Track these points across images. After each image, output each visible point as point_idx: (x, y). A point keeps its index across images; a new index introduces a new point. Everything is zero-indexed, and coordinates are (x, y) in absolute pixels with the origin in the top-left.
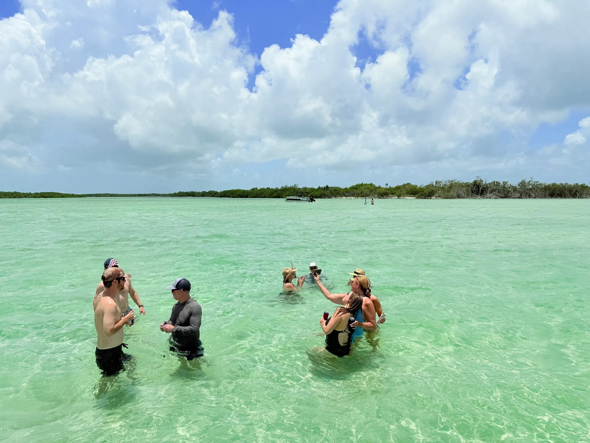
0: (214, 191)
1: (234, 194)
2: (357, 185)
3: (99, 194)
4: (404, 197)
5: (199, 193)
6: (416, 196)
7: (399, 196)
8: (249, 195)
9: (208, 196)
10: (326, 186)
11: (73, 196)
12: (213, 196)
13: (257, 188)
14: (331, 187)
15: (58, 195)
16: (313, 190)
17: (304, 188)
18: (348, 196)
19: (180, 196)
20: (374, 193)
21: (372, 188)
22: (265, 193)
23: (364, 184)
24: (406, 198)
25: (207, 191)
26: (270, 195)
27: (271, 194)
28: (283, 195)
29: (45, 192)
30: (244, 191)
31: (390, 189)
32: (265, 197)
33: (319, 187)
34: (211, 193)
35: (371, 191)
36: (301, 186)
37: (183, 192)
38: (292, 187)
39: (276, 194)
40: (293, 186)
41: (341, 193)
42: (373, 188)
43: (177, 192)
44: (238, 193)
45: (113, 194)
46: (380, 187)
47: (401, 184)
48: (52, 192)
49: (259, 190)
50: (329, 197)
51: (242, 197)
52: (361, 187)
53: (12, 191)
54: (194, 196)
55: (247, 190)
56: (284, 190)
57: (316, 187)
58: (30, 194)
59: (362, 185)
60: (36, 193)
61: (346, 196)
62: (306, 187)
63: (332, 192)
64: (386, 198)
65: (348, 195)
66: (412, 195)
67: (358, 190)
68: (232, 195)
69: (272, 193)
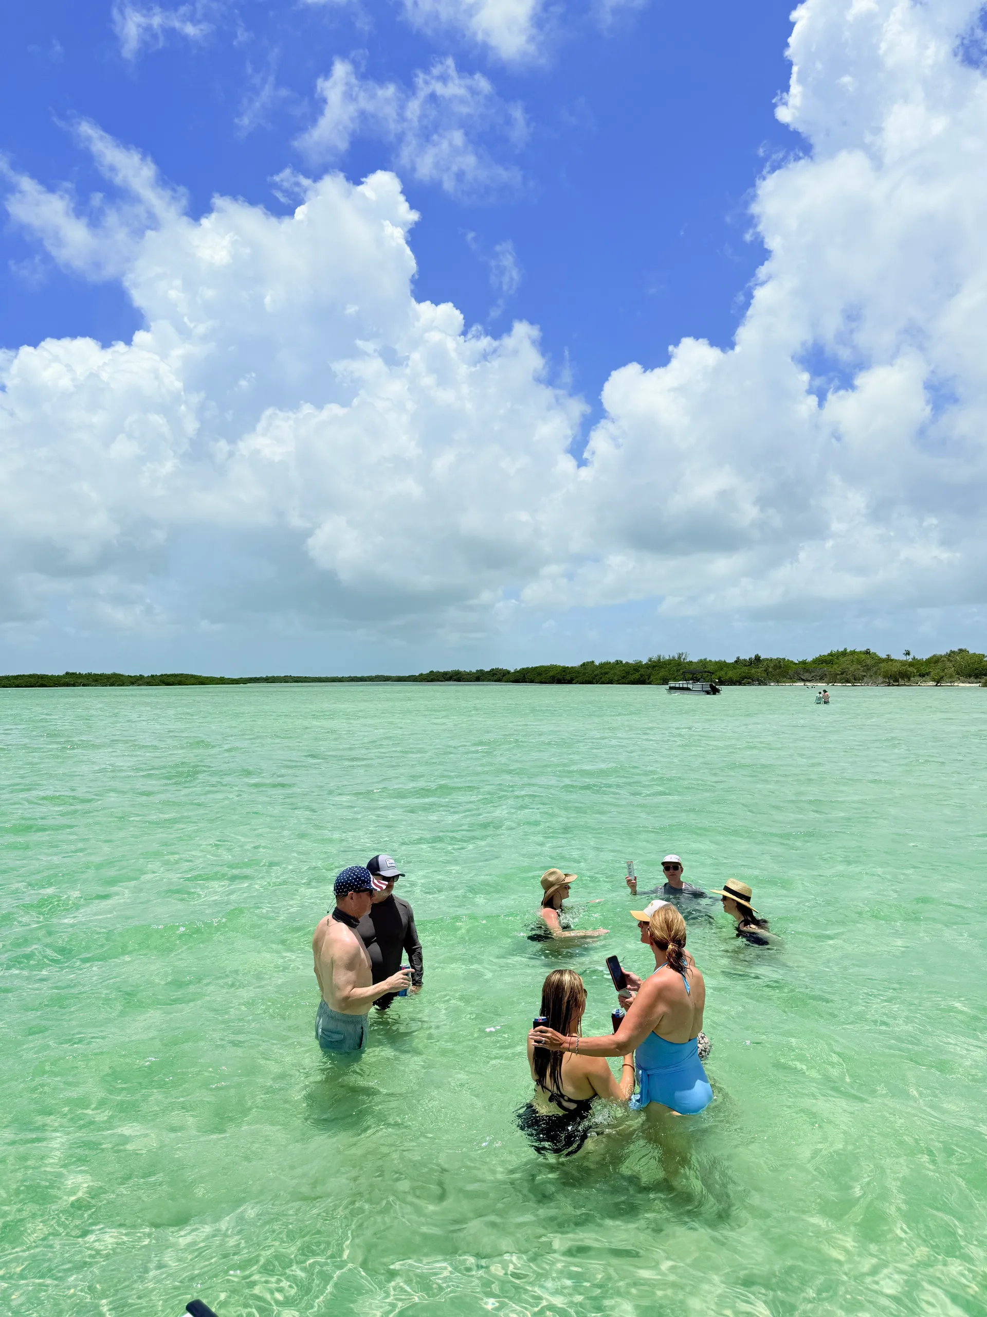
0: (501, 670)
1: (544, 676)
2: (831, 655)
3: (274, 677)
4: (951, 682)
5: (470, 674)
6: (983, 681)
7: (938, 681)
8: (577, 677)
9: (489, 680)
10: (753, 657)
11: (222, 681)
12: (499, 680)
13: (593, 662)
14: (767, 660)
15: (193, 681)
16: (722, 665)
17: (701, 661)
18: (809, 681)
19: (432, 680)
20: (876, 673)
21: (869, 662)
22: (612, 672)
23: (848, 651)
24: (956, 684)
25: (487, 669)
26: (623, 678)
27: (625, 674)
28: (652, 677)
29: (169, 673)
30: (565, 669)
31: (915, 663)
32: (611, 682)
33: (738, 658)
34: (494, 674)
35: (868, 668)
36: (694, 657)
37: (438, 672)
38: (674, 659)
39: (637, 676)
40: (676, 657)
41: (791, 672)
42: (873, 662)
43: (426, 671)
44: (551, 674)
45: (298, 677)
46: (889, 660)
47: (942, 651)
48: (182, 674)
49: (597, 667)
50: (761, 682)
51: (560, 681)
52: (842, 659)
53: (108, 671)
54: (459, 681)
55: (572, 667)
56: (654, 667)
57: (731, 660)
58: (141, 677)
59: (844, 653)
60: (152, 676)
61: (803, 680)
62: (705, 659)
63: (770, 670)
64: (905, 685)
65: (810, 679)
66: (972, 679)
67: (835, 666)
68: (539, 678)
69: (628, 673)
